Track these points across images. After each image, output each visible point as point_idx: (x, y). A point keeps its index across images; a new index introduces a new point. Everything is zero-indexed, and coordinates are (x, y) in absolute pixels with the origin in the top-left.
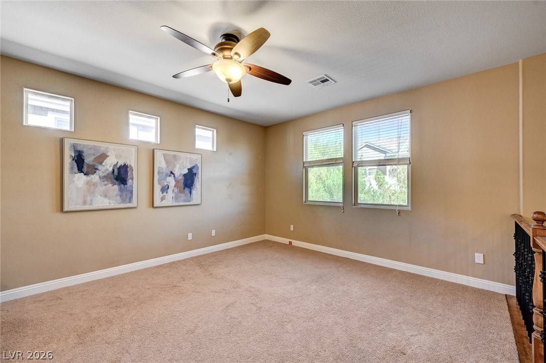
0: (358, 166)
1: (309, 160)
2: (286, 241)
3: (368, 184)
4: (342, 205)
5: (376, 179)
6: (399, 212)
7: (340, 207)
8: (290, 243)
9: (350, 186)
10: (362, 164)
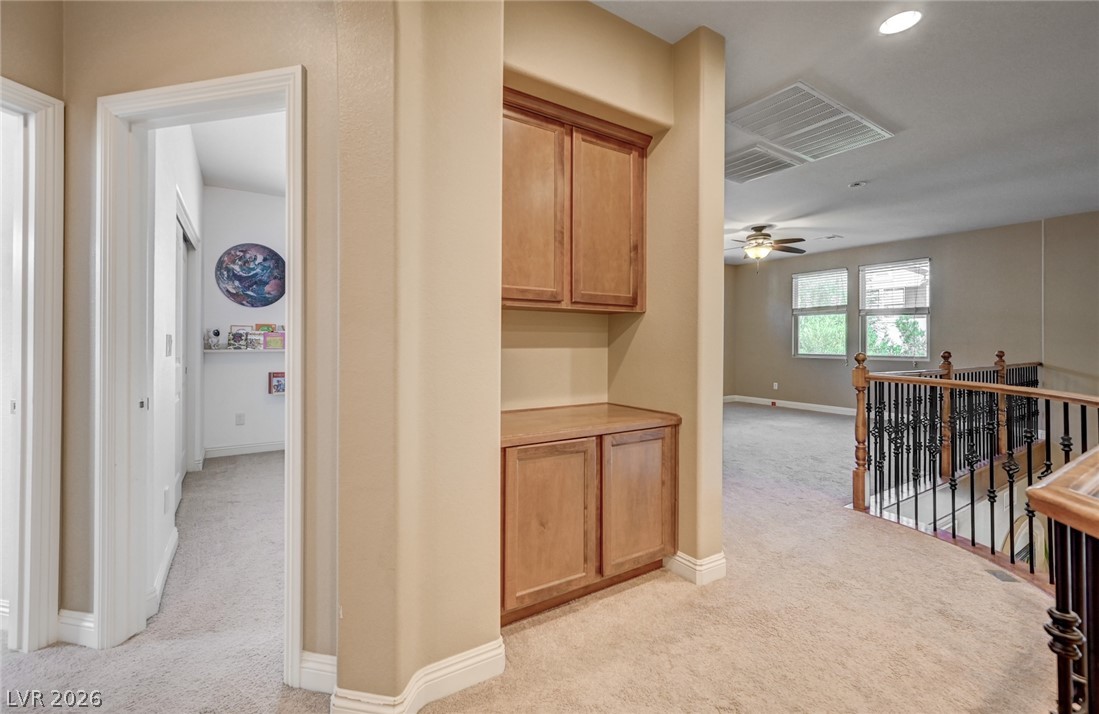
0: (867, 314)
1: (799, 307)
2: (768, 402)
3: (881, 335)
4: (845, 358)
5: (898, 326)
6: (917, 363)
7: (843, 360)
8: (774, 404)
9: (856, 335)
10: (871, 313)
